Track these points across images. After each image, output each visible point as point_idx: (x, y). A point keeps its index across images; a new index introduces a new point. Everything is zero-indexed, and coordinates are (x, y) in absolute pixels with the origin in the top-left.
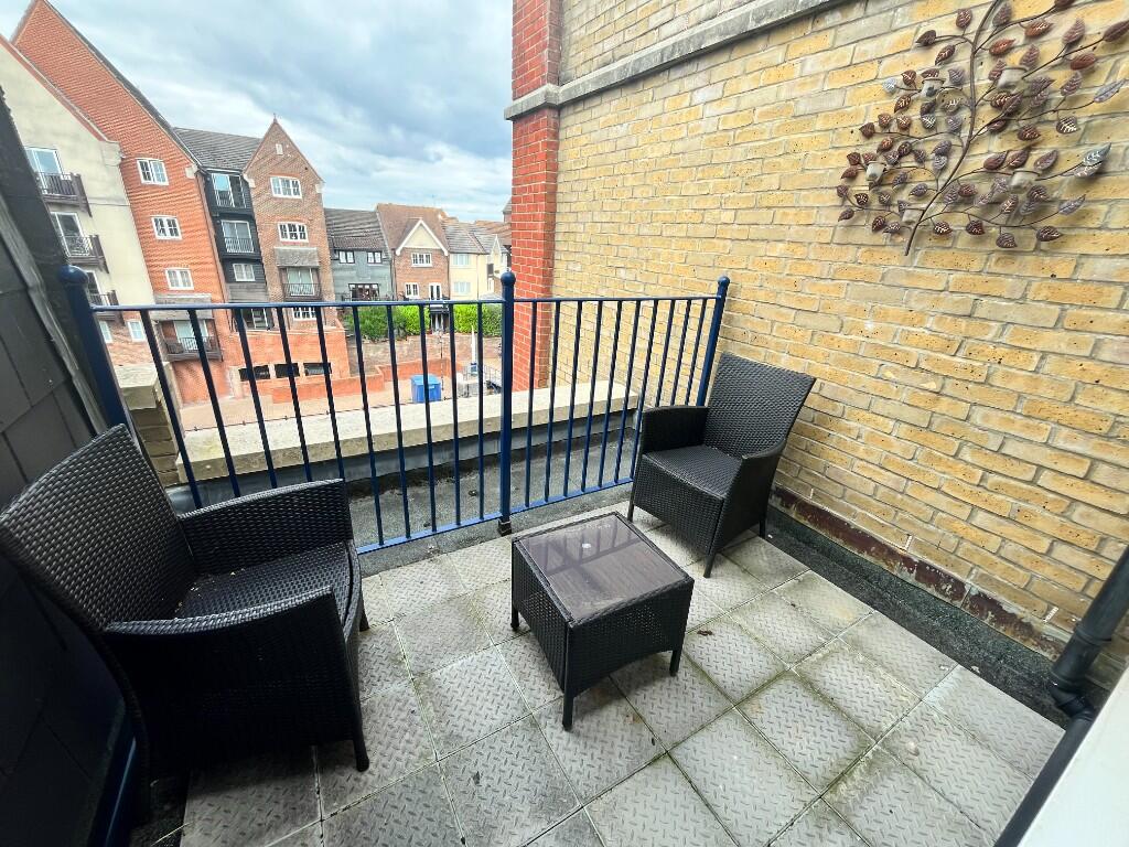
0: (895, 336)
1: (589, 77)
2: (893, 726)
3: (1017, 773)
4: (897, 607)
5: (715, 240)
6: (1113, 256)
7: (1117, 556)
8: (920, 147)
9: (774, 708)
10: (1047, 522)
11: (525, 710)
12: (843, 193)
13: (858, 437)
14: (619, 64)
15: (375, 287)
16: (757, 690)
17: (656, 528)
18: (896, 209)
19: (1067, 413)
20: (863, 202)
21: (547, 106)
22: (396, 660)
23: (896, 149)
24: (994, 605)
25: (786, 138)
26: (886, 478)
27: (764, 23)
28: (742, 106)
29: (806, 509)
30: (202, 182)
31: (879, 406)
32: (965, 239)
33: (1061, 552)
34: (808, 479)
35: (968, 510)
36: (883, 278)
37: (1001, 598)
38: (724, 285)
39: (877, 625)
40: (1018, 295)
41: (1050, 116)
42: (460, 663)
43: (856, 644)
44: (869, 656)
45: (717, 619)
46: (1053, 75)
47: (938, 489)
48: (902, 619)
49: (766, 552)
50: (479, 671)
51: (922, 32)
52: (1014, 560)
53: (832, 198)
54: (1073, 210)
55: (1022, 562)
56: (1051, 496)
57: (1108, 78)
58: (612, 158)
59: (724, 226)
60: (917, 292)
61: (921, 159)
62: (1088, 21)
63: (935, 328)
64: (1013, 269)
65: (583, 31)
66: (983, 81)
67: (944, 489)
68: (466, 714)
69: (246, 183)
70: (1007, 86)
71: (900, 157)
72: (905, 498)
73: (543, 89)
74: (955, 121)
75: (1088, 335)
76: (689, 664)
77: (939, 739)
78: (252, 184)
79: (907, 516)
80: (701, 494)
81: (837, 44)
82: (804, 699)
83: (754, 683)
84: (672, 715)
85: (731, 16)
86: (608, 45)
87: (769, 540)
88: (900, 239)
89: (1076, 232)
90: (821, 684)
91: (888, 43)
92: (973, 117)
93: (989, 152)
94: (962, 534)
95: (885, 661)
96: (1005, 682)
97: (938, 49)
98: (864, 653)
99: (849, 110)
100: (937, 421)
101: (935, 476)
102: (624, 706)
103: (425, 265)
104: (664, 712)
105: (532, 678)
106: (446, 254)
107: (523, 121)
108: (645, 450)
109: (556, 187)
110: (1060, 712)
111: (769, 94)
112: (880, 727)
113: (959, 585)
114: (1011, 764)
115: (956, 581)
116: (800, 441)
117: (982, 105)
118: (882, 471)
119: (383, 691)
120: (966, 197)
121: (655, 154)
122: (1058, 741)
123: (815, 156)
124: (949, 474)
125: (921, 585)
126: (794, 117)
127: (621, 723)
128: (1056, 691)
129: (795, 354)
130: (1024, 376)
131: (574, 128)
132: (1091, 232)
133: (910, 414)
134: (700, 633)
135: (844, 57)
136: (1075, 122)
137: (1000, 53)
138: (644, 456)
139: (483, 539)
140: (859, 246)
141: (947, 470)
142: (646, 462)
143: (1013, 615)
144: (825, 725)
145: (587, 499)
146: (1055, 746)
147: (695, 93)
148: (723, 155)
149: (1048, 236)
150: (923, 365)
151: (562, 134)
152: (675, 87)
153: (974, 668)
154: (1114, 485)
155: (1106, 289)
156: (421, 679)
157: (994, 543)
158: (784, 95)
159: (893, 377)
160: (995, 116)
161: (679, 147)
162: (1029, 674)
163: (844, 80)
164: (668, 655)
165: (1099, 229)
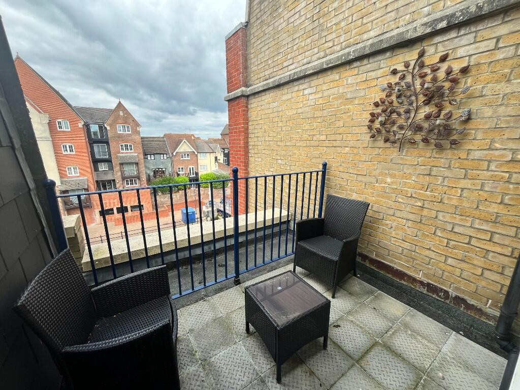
0: (400, 184)
1: (260, 84)
2: (430, 365)
3: (490, 384)
4: (421, 305)
5: (319, 147)
6: (481, 150)
7: (511, 274)
8: (398, 110)
9: (374, 362)
10: (478, 261)
11: (257, 374)
12: (370, 128)
13: (391, 228)
14: (272, 80)
15: (164, 169)
16: (365, 353)
17: (307, 276)
18: (392, 134)
19: (477, 213)
20: (379, 131)
21: (243, 96)
22: (192, 354)
23: (389, 111)
24: (463, 301)
25: (343, 107)
26: (406, 245)
27: (330, 65)
28: (325, 95)
29: (373, 261)
30: (85, 129)
31: (398, 214)
32: (421, 144)
33: (487, 274)
34: (373, 248)
35: (444, 258)
36: (391, 161)
37: (466, 297)
38: (325, 165)
39: (413, 315)
40: (447, 166)
41: (446, 99)
42: (223, 352)
43: (406, 326)
44: (413, 331)
45: (341, 318)
46: (444, 84)
47: (429, 249)
48: (424, 311)
49: (358, 283)
50: (233, 356)
51: (392, 69)
52: (468, 279)
53: (365, 130)
54: (462, 133)
55: (472, 280)
56: (478, 249)
57: (464, 85)
58: (271, 115)
59: (322, 142)
60: (406, 166)
61: (399, 114)
62: (453, 66)
63: (416, 180)
64: (443, 155)
65: (256, 67)
66: (418, 87)
67: (432, 249)
68: (229, 379)
69: (106, 128)
70: (428, 89)
71: (391, 114)
72: (416, 254)
73: (241, 89)
74: (410, 101)
75: (478, 181)
76: (332, 343)
77: (452, 370)
78: (108, 128)
79: (418, 262)
80: (326, 259)
81: (360, 73)
82: (387, 356)
83: (363, 349)
84: (327, 370)
85: (316, 63)
86: (267, 73)
87: (358, 277)
88: (396, 145)
89: (465, 141)
90: (394, 347)
91: (380, 73)
92: (417, 99)
93: (425, 112)
94: (444, 268)
95: (420, 333)
96: (476, 338)
97: (399, 75)
98: (410, 330)
99: (368, 97)
100: (424, 219)
101: (427, 243)
102: (304, 368)
103: (187, 158)
104: (324, 369)
105: (258, 357)
106: (196, 153)
107: (232, 101)
108: (298, 240)
109: (248, 127)
110: (503, 351)
111: (335, 90)
112: (424, 367)
113: (446, 292)
114: (487, 380)
115: (445, 291)
116: (366, 231)
117: (419, 95)
118: (404, 242)
119: (187, 371)
120: (419, 128)
121: (290, 114)
122: (506, 366)
123: (357, 114)
124: (433, 242)
125: (430, 294)
126: (346, 99)
127: (304, 376)
128: (499, 341)
129: (359, 193)
130: (456, 199)
131: (255, 104)
132: (471, 141)
133: (411, 217)
134: (334, 326)
135: (363, 78)
136: (456, 101)
137: (423, 76)
138: (298, 242)
139: (227, 288)
140: (380, 148)
141: (432, 240)
142: (300, 245)
143: (473, 305)
144: (399, 368)
145: (274, 264)
146: (505, 369)
147: (305, 90)
148: (318, 114)
149: (454, 143)
150: (414, 196)
151: (249, 107)
152: (296, 88)
153: (461, 332)
154: (502, 243)
155: (481, 163)
156: (205, 363)
157: (458, 272)
158: (341, 91)
159: (402, 201)
160: (425, 98)
161: (300, 111)
162: (486, 333)
163: (364, 86)
164: (322, 339)
165: (474, 139)
